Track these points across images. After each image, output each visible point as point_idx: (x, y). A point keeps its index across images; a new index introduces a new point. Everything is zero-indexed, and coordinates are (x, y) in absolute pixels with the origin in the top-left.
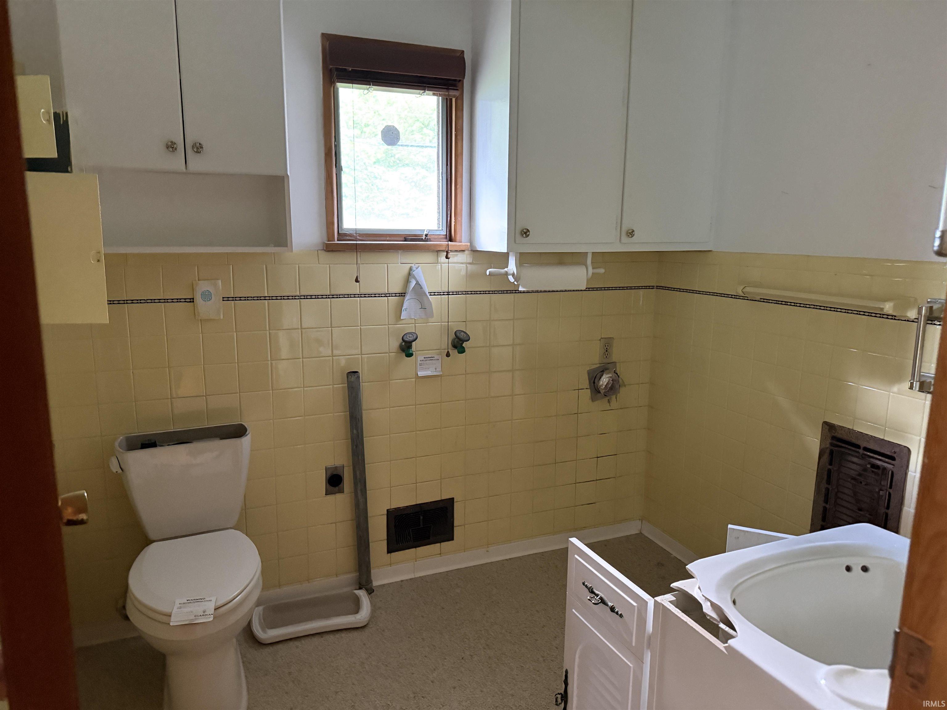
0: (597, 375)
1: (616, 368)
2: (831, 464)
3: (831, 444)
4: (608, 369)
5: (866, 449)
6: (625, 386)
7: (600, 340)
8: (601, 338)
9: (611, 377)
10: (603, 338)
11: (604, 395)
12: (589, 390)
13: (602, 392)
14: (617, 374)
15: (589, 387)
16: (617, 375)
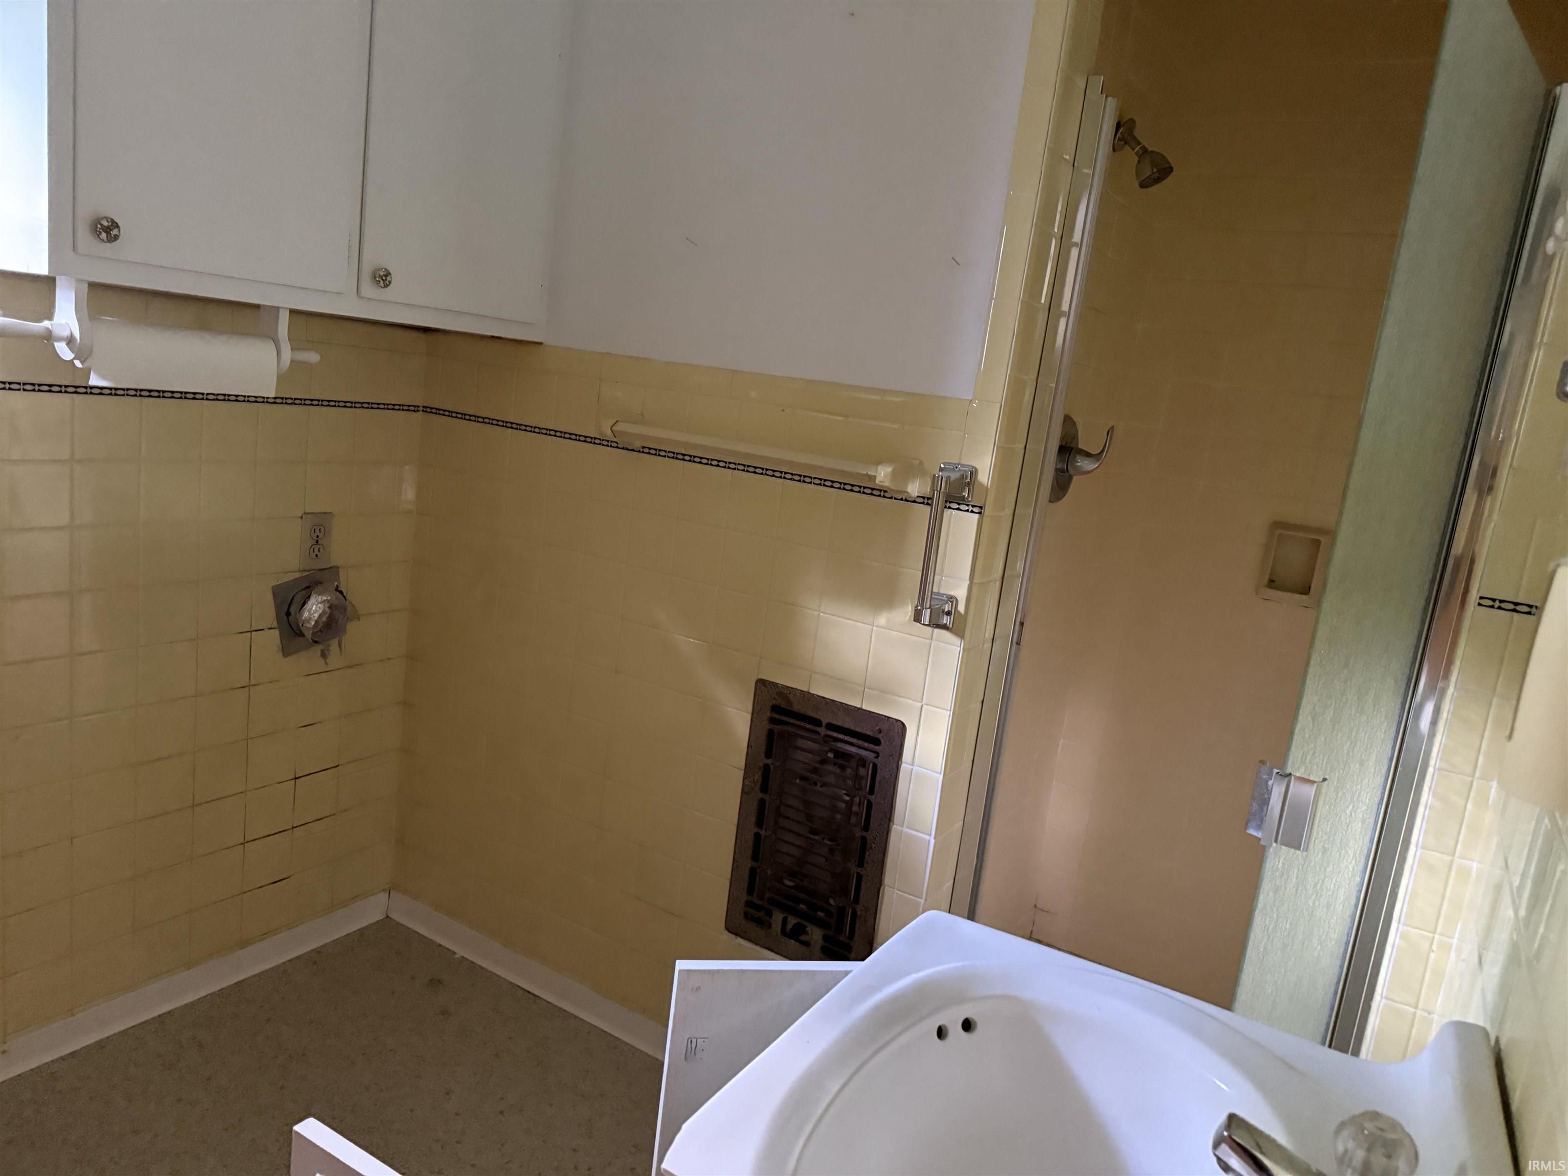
0: (297, 596)
1: (338, 581)
2: (768, 754)
3: (772, 721)
4: (321, 583)
5: (830, 727)
6: (359, 619)
7: (302, 517)
8: (305, 513)
9: (328, 601)
10: (308, 513)
11: (311, 641)
12: (276, 633)
13: (308, 634)
14: (341, 592)
15: (275, 624)
16: (341, 596)
